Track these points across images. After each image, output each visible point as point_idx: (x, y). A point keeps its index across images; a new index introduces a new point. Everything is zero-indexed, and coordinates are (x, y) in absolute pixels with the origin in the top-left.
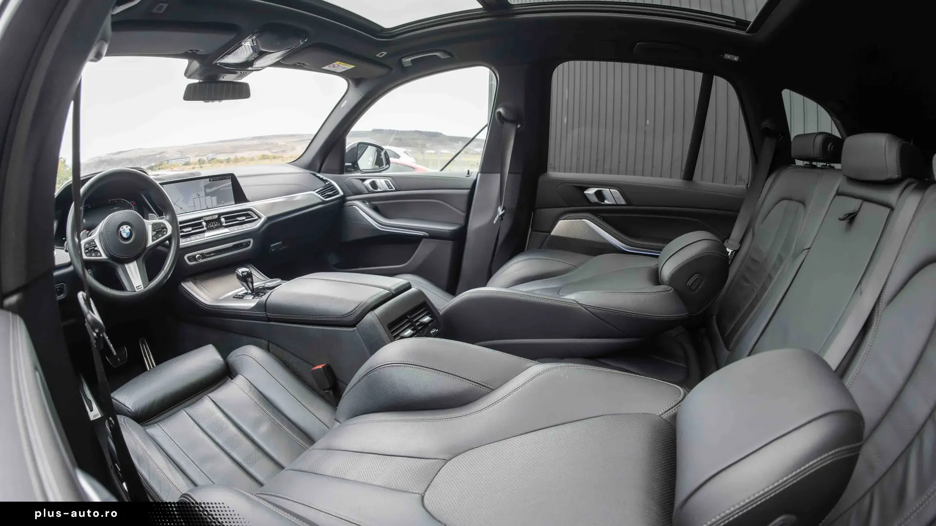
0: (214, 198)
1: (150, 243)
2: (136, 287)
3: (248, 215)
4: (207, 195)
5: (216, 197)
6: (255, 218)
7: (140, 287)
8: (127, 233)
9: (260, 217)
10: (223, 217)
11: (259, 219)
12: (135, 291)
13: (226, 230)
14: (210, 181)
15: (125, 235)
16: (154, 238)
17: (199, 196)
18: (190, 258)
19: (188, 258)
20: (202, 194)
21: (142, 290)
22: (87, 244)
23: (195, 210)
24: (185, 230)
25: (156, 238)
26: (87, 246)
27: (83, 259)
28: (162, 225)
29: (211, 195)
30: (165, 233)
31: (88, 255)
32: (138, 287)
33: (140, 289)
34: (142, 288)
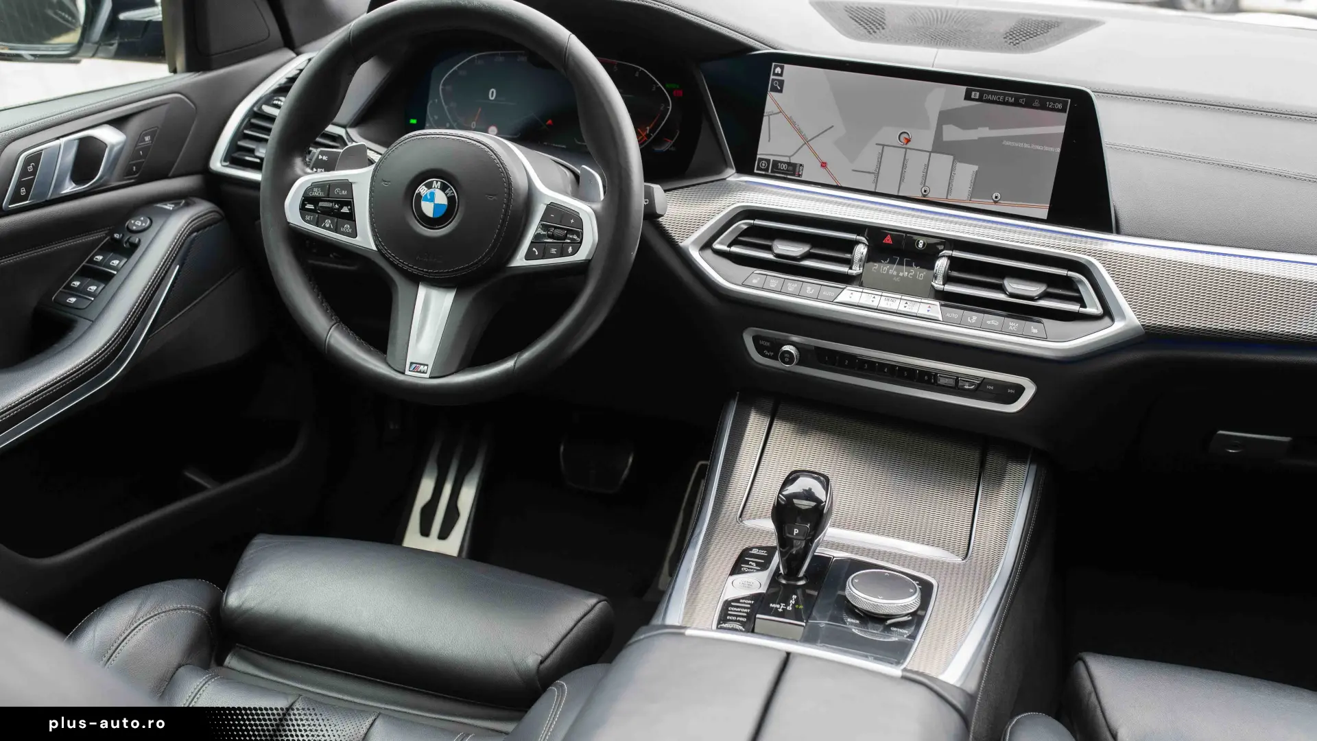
0: (967, 172)
1: (520, 261)
2: (412, 363)
3: (1069, 283)
4: (940, 146)
5: (976, 168)
6: (1090, 310)
7: (422, 368)
8: (437, 206)
9: (1107, 313)
10: (950, 258)
11: (1107, 320)
12: (403, 373)
13: (933, 308)
14: (968, 97)
15: (428, 209)
16: (534, 249)
17: (909, 145)
18: (762, 342)
19: (756, 339)
20: (924, 139)
21: (423, 378)
22: (318, 187)
23: (875, 189)
24: (783, 248)
25: (537, 253)
26: (317, 193)
27: (289, 223)
28: (572, 221)
29: (959, 152)
30: (570, 249)
31: (308, 218)
32: (414, 366)
33: (420, 372)
34: (426, 373)
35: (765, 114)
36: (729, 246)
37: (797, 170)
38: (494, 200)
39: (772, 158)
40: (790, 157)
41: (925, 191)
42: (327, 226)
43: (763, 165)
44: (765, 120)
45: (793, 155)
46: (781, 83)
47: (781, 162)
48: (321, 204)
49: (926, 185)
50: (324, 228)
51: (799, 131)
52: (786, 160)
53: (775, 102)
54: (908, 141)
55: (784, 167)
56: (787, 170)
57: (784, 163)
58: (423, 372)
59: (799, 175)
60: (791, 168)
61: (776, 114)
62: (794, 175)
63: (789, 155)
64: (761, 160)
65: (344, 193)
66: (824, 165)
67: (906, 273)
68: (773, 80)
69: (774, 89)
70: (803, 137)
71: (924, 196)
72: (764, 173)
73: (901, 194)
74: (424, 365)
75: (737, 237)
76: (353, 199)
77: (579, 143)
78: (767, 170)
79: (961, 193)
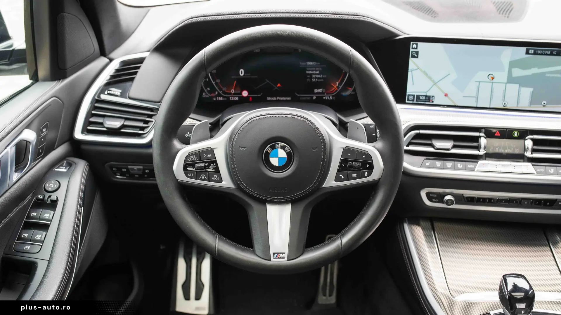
0: (527, 92)
1: (330, 183)
2: (274, 254)
4: (511, 80)
5: (532, 89)
7: (281, 255)
8: (280, 159)
10: (532, 139)
12: (270, 260)
13: (528, 167)
14: (527, 53)
15: (274, 161)
16: (340, 175)
17: (494, 80)
18: (431, 195)
19: (428, 195)
20: (502, 76)
21: (284, 261)
22: (193, 155)
23: (477, 105)
24: (440, 144)
25: (343, 178)
26: (193, 158)
27: (178, 180)
28: (364, 157)
29: (522, 82)
30: (366, 174)
31: (190, 175)
32: (276, 255)
33: (281, 258)
34: (284, 258)
35: (409, 70)
36: (408, 146)
37: (431, 99)
38: (317, 151)
39: (416, 94)
40: (426, 92)
41: (505, 104)
42: (203, 178)
43: (411, 98)
44: (410, 74)
45: (427, 92)
46: (417, 53)
47: (421, 96)
48: (197, 165)
49: (505, 100)
50: (202, 179)
51: (430, 78)
52: (424, 94)
53: (414, 63)
54: (493, 78)
55: (423, 98)
56: (425, 100)
57: (423, 96)
58: (283, 258)
59: (432, 102)
60: (427, 98)
61: (415, 70)
62: (429, 102)
63: (426, 91)
64: (409, 95)
65: (210, 156)
66: (446, 95)
67: (509, 150)
68: (412, 52)
69: (413, 56)
70: (433, 81)
71: (504, 106)
72: (411, 102)
73: (491, 107)
74: (283, 253)
75: (410, 141)
76: (216, 159)
77: (299, 95)
78: (413, 100)
79: (525, 104)
